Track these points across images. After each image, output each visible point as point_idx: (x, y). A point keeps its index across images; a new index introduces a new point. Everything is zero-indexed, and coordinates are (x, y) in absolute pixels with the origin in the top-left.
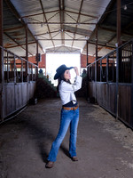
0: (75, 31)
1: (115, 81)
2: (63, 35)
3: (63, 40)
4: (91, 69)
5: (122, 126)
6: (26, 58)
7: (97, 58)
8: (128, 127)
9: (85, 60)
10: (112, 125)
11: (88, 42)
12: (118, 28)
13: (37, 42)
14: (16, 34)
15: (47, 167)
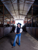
0: (22, 15)
1: (31, 27)
2: (19, 16)
3: (19, 17)
4: (26, 24)
5: (33, 38)
6: (10, 21)
7: (27, 21)
8: (34, 38)
9: (25, 22)
10: (30, 38)
11: (25, 18)
12: (32, 14)
13: (13, 18)
14: (8, 16)
15: (12, 47)
